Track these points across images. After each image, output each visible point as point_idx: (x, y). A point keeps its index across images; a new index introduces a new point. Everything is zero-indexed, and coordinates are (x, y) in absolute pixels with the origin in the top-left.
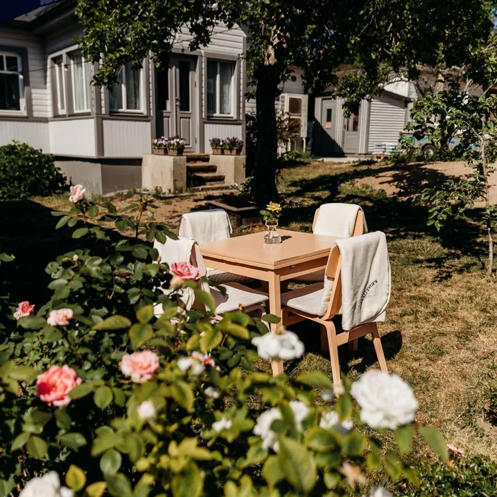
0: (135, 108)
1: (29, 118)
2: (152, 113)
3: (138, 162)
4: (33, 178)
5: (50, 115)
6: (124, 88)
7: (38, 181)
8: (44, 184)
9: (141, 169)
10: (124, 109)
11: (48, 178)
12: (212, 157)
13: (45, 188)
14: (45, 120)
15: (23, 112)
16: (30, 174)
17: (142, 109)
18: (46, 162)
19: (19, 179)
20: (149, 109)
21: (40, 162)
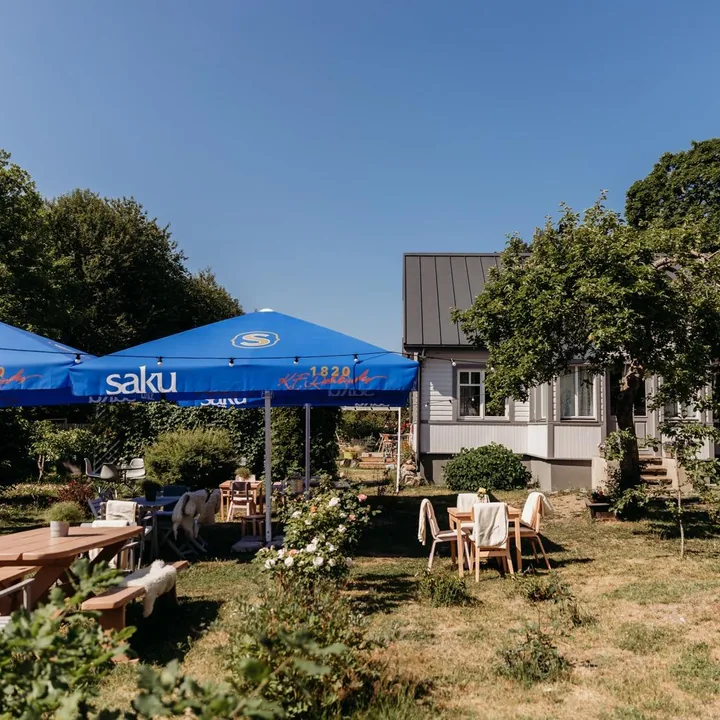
0: (589, 414)
1: (511, 423)
2: (604, 419)
3: (588, 463)
4: (498, 475)
5: (528, 419)
6: (576, 397)
7: (503, 478)
8: (507, 481)
9: (591, 470)
10: (577, 416)
11: (511, 475)
12: (664, 460)
13: (508, 483)
14: (524, 424)
15: (507, 417)
16: (497, 471)
17: (595, 416)
18: (513, 462)
19: (487, 475)
20: (599, 415)
21: (508, 460)
